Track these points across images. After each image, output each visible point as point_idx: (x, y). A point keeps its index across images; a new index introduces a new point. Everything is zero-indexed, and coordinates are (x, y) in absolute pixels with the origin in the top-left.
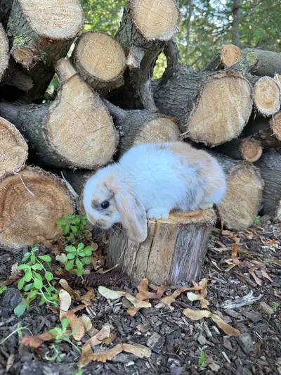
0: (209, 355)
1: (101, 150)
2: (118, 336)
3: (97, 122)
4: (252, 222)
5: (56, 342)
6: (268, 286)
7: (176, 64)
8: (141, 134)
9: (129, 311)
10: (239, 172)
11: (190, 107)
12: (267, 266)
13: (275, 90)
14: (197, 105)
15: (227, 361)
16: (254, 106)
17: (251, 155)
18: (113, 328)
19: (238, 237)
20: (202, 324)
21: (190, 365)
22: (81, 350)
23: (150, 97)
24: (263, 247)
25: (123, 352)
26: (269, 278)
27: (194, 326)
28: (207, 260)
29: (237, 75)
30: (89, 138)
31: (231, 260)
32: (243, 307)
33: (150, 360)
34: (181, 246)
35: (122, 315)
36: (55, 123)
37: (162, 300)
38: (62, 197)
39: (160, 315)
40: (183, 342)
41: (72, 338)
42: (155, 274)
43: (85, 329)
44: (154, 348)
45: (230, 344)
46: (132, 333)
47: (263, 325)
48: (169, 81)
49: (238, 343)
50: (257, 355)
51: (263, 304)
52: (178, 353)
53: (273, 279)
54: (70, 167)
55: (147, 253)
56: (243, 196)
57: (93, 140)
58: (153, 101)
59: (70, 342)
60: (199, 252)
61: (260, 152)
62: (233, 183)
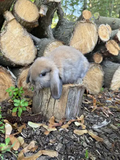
0: (89, 152)
1: (28, 56)
2: (39, 146)
3: (26, 43)
4: (100, 91)
5: (2, 152)
6: (112, 117)
7: (62, 19)
8: (48, 48)
9: (45, 133)
10: (93, 67)
11: (70, 36)
12: (110, 109)
13: (107, 30)
14: (74, 34)
15: (99, 155)
16: (99, 37)
17: (98, 60)
18: (36, 142)
19: (95, 97)
20: (84, 137)
21: (80, 158)
22: (18, 156)
23: (51, 33)
24: (106, 101)
25: (43, 155)
26: (112, 114)
27: (80, 138)
28: (82, 107)
29: (90, 22)
30: (22, 50)
31: (93, 106)
32: (102, 127)
33: (58, 158)
34: (70, 98)
35: (41, 135)
36: (4, 42)
37: (62, 126)
38: (8, 79)
39: (61, 134)
40: (75, 147)
41: (12, 149)
42: (58, 114)
43: (20, 144)
44: (60, 151)
45: (99, 145)
46: (47, 144)
47: (114, 135)
48: (60, 27)
49: (103, 145)
50: (114, 150)
51: (112, 125)
52: (73, 153)
53: (114, 114)
54: (12, 64)
55: (53, 103)
56: (95, 79)
57: (23, 51)
58: (52, 35)
59: (11, 152)
60: (79, 101)
61: (102, 59)
62: (91, 73)
